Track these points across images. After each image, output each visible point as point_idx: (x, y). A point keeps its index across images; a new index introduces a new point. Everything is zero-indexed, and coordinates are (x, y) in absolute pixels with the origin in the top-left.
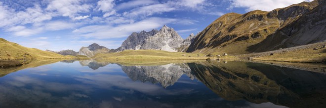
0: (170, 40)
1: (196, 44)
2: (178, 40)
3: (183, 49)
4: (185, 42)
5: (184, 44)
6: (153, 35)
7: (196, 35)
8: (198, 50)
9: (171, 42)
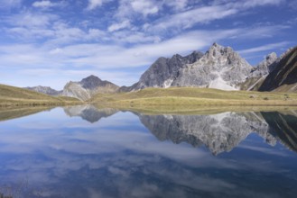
0: (226, 69)
1: (282, 74)
2: (242, 67)
3: (250, 84)
4: (257, 72)
5: (254, 75)
6: (194, 61)
7: (282, 55)
8: (286, 85)
9: (227, 73)
